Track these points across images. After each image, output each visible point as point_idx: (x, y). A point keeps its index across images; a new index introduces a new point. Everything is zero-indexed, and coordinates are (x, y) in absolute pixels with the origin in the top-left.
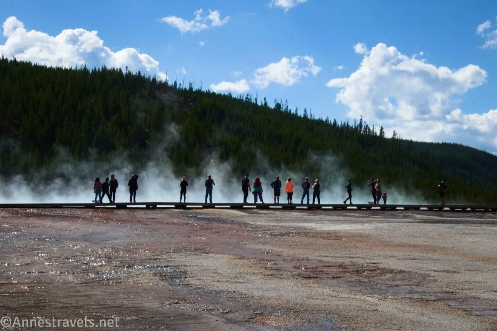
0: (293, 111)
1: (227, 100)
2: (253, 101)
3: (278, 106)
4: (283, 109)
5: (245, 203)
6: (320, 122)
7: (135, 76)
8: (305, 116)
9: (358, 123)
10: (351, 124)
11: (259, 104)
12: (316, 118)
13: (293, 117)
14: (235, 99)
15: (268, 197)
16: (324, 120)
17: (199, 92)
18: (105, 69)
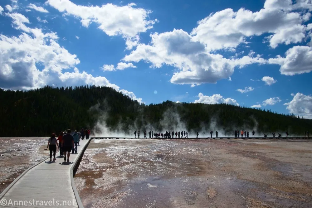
0: (272, 112)
1: (254, 110)
2: (261, 110)
3: (268, 111)
4: (270, 111)
5: (245, 137)
6: (280, 115)
7: (229, 105)
8: (276, 113)
9: (291, 115)
10: (289, 115)
11: (263, 110)
12: (279, 113)
13: (273, 114)
14: (256, 109)
15: (251, 135)
16: (281, 114)
17: (246, 108)
18: (221, 104)
